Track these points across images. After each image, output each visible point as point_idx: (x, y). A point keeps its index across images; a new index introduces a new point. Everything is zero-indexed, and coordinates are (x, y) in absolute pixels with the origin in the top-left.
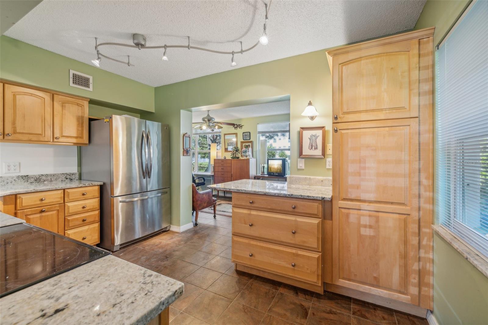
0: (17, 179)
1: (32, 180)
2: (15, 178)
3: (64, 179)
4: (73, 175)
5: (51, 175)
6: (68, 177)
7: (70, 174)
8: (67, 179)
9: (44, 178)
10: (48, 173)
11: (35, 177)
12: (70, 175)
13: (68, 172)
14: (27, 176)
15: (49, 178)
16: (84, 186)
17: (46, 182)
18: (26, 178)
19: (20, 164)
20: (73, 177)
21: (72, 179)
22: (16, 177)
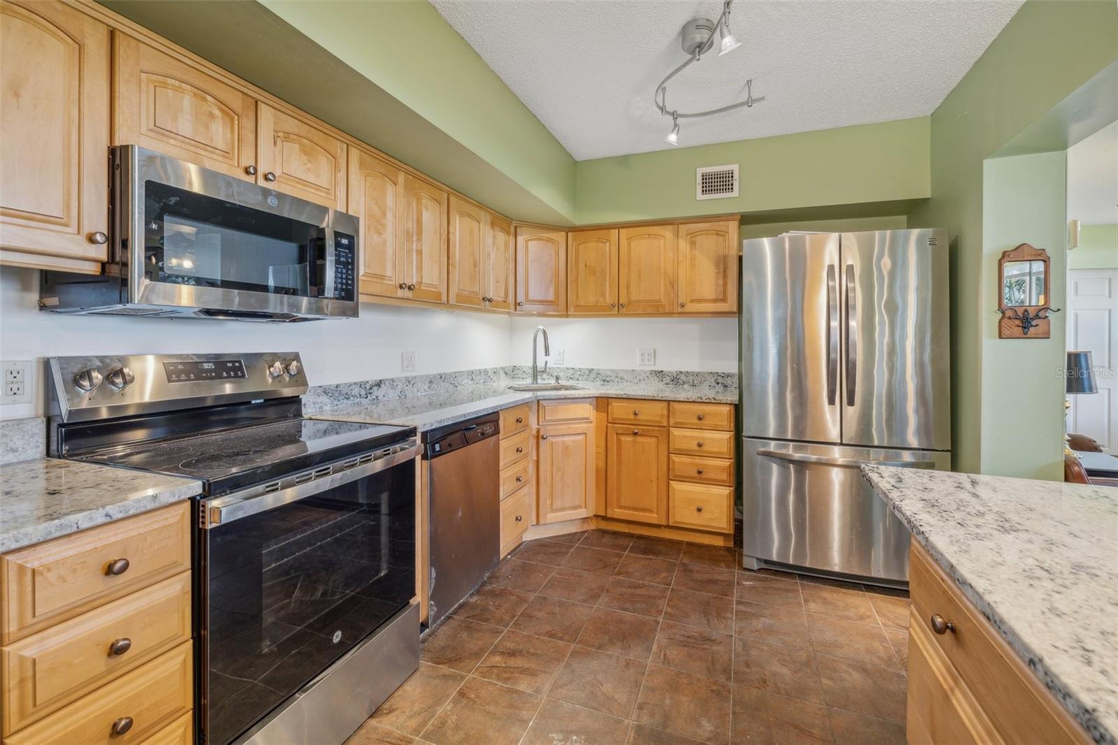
0: (650, 376)
1: (668, 379)
2: (647, 374)
3: (713, 384)
4: (729, 378)
5: (693, 374)
6: (720, 380)
7: (722, 375)
8: (718, 383)
9: (683, 377)
10: (689, 370)
11: (670, 375)
12: (723, 377)
13: (720, 370)
14: (662, 371)
15: (691, 378)
16: (700, 401)
17: (686, 386)
18: (660, 374)
19: (655, 350)
20: (729, 381)
21: (726, 386)
22: (649, 372)
